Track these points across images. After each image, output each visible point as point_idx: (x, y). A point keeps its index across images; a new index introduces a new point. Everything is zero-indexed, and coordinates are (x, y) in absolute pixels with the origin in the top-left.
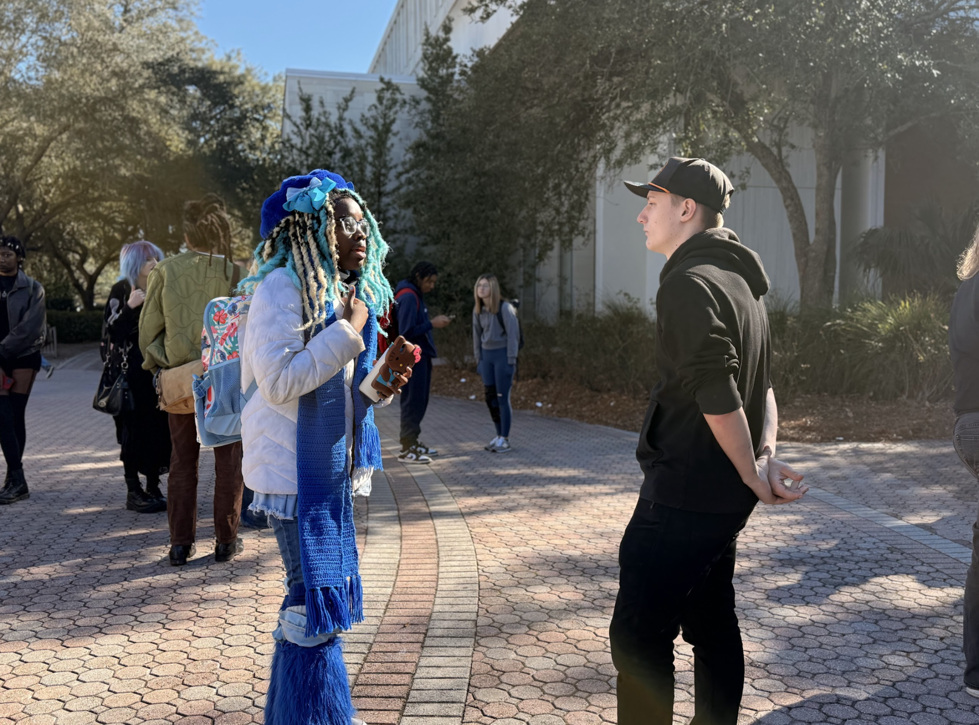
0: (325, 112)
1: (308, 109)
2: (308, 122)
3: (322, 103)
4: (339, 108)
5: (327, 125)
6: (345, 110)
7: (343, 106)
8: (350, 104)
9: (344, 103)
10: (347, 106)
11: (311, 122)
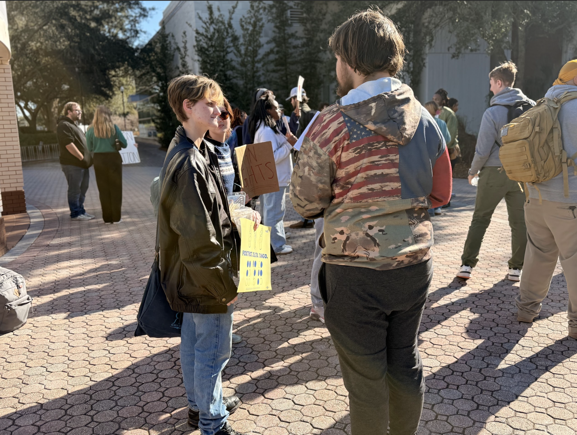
0: (221, 15)
1: (211, 13)
2: (212, 21)
3: (219, 10)
4: (230, 12)
5: (223, 23)
6: (233, 13)
7: (232, 11)
8: (236, 10)
9: (232, 9)
10: (234, 11)
11: (213, 20)
